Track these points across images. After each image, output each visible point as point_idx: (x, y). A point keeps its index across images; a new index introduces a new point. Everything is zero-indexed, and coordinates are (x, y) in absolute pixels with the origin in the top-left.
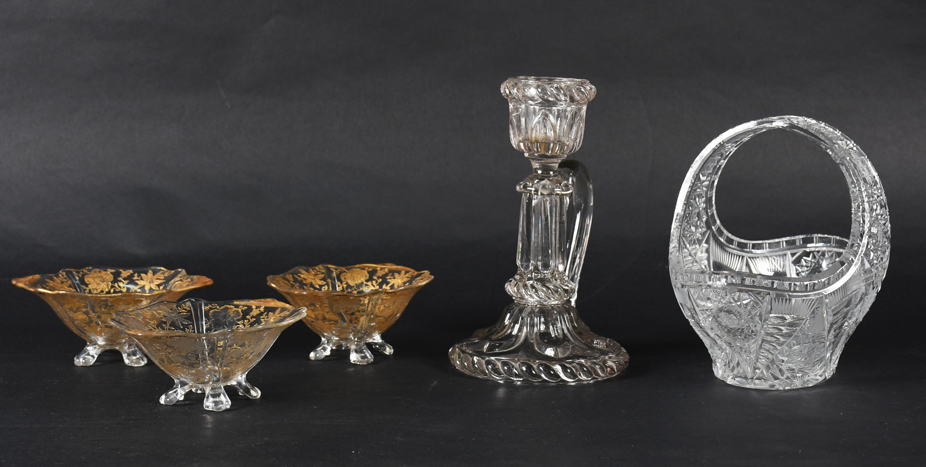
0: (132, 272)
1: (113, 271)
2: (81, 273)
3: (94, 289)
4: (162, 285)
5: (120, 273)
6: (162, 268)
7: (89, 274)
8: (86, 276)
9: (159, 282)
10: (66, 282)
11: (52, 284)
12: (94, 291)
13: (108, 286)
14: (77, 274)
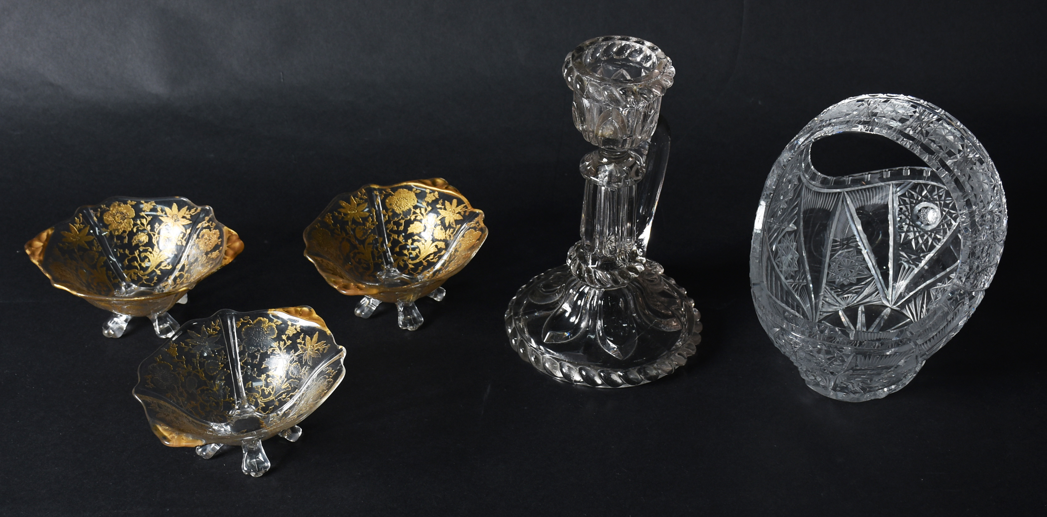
0: (155, 205)
1: (133, 203)
2: (99, 210)
3: (115, 230)
4: (189, 228)
5: (142, 206)
6: (188, 201)
7: (108, 210)
8: (105, 214)
9: (185, 222)
11: (69, 238)
13: (130, 223)
14: (95, 213)
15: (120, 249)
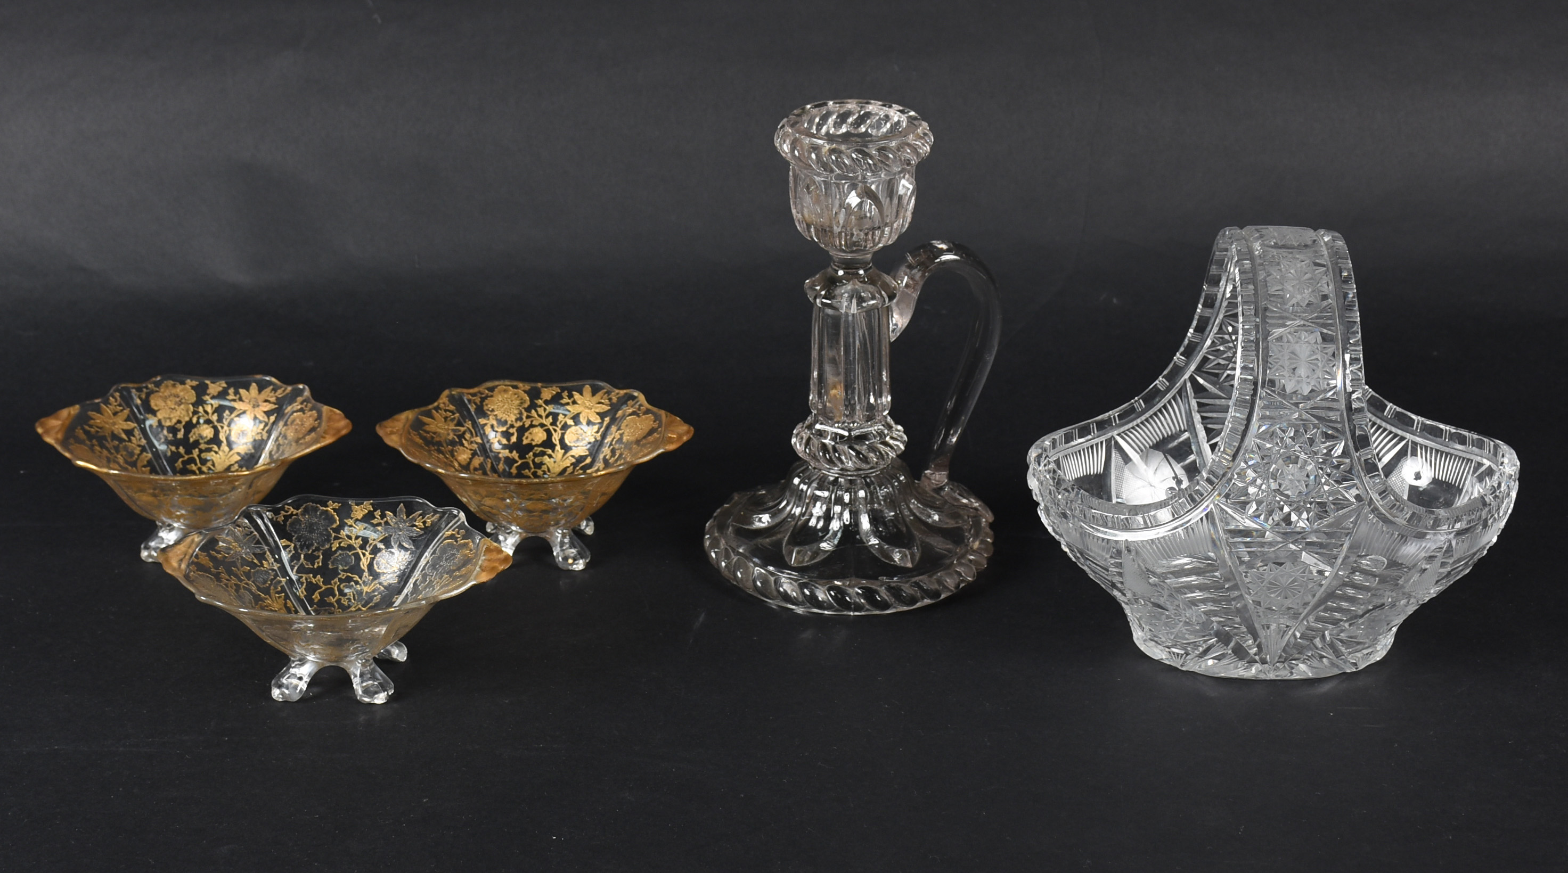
0: (225, 385)
1: (195, 383)
2: (145, 390)
3: (165, 419)
4: (273, 415)
5: (207, 386)
6: (274, 380)
7: (157, 391)
8: (152, 396)
9: (268, 407)
10: (122, 411)
11: (98, 421)
12: (166, 421)
13: (187, 411)
14: (138, 393)
15: (172, 445)
